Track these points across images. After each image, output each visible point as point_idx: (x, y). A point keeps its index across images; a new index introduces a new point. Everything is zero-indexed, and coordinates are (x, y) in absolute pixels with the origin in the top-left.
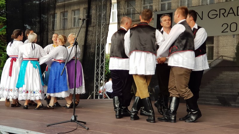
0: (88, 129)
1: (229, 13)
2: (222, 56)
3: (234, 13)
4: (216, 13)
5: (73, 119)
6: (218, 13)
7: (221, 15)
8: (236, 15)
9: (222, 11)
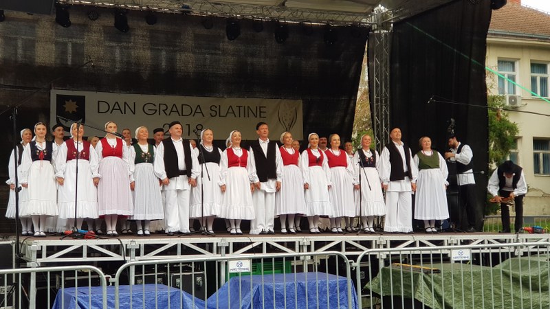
3: (177, 111)
4: (154, 108)
6: (157, 108)
7: (162, 112)
8: (181, 114)
9: (163, 107)
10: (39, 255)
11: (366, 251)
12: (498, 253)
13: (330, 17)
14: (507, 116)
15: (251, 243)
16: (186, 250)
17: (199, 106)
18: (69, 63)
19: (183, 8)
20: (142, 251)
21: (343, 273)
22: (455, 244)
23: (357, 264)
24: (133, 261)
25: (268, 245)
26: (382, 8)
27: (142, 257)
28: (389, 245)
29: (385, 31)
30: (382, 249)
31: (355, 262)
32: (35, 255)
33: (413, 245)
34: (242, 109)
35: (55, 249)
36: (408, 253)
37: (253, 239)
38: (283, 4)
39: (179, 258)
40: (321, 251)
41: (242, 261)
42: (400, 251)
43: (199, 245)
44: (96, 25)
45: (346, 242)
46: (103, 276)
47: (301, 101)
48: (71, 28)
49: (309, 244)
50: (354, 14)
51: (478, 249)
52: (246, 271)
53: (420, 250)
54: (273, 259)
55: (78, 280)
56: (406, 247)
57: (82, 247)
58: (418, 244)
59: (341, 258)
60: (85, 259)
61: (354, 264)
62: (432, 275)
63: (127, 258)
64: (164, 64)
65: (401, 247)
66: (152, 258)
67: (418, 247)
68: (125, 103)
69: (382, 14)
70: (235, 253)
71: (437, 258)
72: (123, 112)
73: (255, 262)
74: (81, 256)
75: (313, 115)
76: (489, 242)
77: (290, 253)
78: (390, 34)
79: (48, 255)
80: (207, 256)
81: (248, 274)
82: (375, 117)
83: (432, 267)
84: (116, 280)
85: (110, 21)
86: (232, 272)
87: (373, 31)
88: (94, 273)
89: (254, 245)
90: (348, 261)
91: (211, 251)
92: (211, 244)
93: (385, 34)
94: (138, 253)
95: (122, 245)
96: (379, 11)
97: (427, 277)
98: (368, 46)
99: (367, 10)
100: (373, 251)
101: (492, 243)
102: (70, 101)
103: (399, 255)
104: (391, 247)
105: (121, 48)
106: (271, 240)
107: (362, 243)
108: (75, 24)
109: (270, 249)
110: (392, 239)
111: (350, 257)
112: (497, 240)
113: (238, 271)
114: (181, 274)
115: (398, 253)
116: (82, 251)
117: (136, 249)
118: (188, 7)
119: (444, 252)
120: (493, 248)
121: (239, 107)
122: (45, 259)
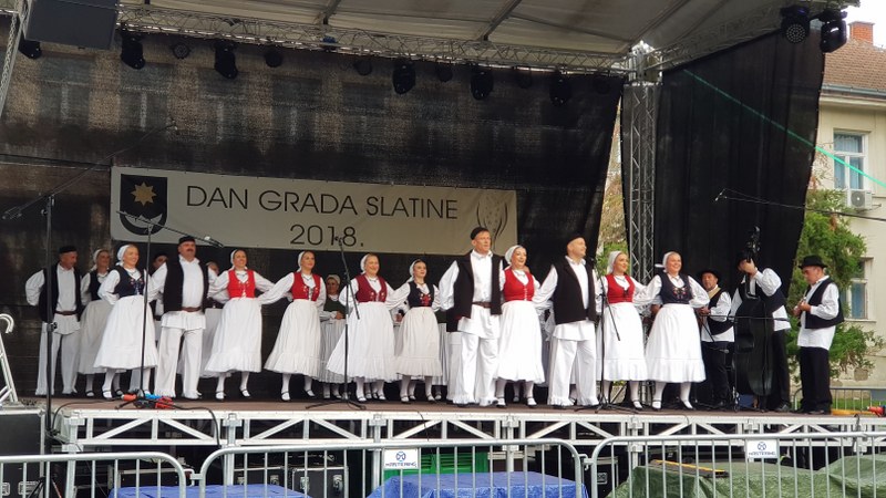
1: (305, 205)
3: (315, 205)
4: (277, 199)
6: (282, 199)
7: (289, 205)
8: (320, 210)
9: (291, 198)
10: (82, 434)
11: (609, 439)
12: (824, 448)
13: (560, 59)
14: (847, 224)
15: (423, 422)
16: (318, 431)
17: (348, 197)
18: (143, 124)
19: (325, 41)
20: (247, 431)
21: (569, 474)
22: (756, 432)
23: (593, 461)
24: (231, 446)
25: (450, 425)
26: (644, 47)
27: (247, 440)
28: (647, 431)
29: (650, 84)
30: (635, 436)
31: (590, 457)
32: (74, 433)
33: (686, 431)
34: (418, 203)
35: (109, 424)
36: (676, 443)
37: (426, 415)
38: (486, 38)
39: (306, 443)
40: (535, 438)
41: (405, 451)
42: (663, 440)
43: (339, 423)
44: (186, 66)
45: (577, 425)
46: (182, 471)
47: (514, 192)
48: (145, 69)
49: (517, 426)
50: (599, 55)
51: (791, 440)
52: (411, 467)
53: (696, 440)
54: (456, 449)
55: (141, 475)
56: (675, 434)
57: (151, 422)
58: (694, 429)
59: (566, 450)
60: (154, 441)
61: (587, 460)
62: (715, 480)
63: (222, 442)
64: (293, 129)
65: (666, 434)
66: (262, 443)
67: (694, 435)
68: (232, 190)
69: (646, 56)
70: (397, 437)
71: (722, 453)
72: (228, 205)
73: (427, 452)
74: (148, 435)
75: (533, 215)
76: (811, 430)
77: (486, 439)
78: (658, 88)
79: (96, 434)
80: (351, 442)
81: (414, 472)
82: (632, 222)
83: (714, 467)
84: (202, 476)
85: (208, 60)
86: (388, 467)
87: (630, 83)
88: (166, 465)
89: (428, 425)
90: (577, 455)
91: (358, 433)
92: (358, 422)
93: (650, 89)
94: (239, 434)
95: (214, 419)
96: (641, 52)
97: (706, 483)
98: (622, 107)
99: (621, 50)
100: (621, 439)
101: (816, 431)
102: (144, 184)
103: (660, 447)
104: (650, 434)
105: (226, 103)
106: (455, 418)
107: (604, 426)
108: (150, 64)
109: (454, 431)
110: (651, 421)
111: (580, 449)
112: (825, 427)
113: (398, 467)
114: (306, 469)
115: (659, 443)
116: (151, 427)
117: (237, 428)
118: (332, 41)
119: (734, 443)
120: (814, 439)
121: (414, 200)
122: (90, 440)
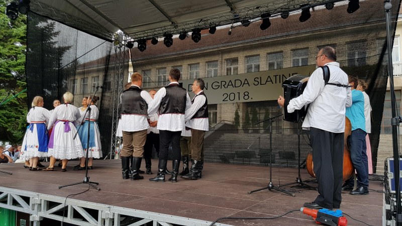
0: (100, 190)
1: (228, 85)
2: (224, 120)
3: (232, 85)
4: (218, 84)
5: (85, 180)
6: (220, 84)
9: (223, 83)
17: (246, 79)
34: (278, 77)
